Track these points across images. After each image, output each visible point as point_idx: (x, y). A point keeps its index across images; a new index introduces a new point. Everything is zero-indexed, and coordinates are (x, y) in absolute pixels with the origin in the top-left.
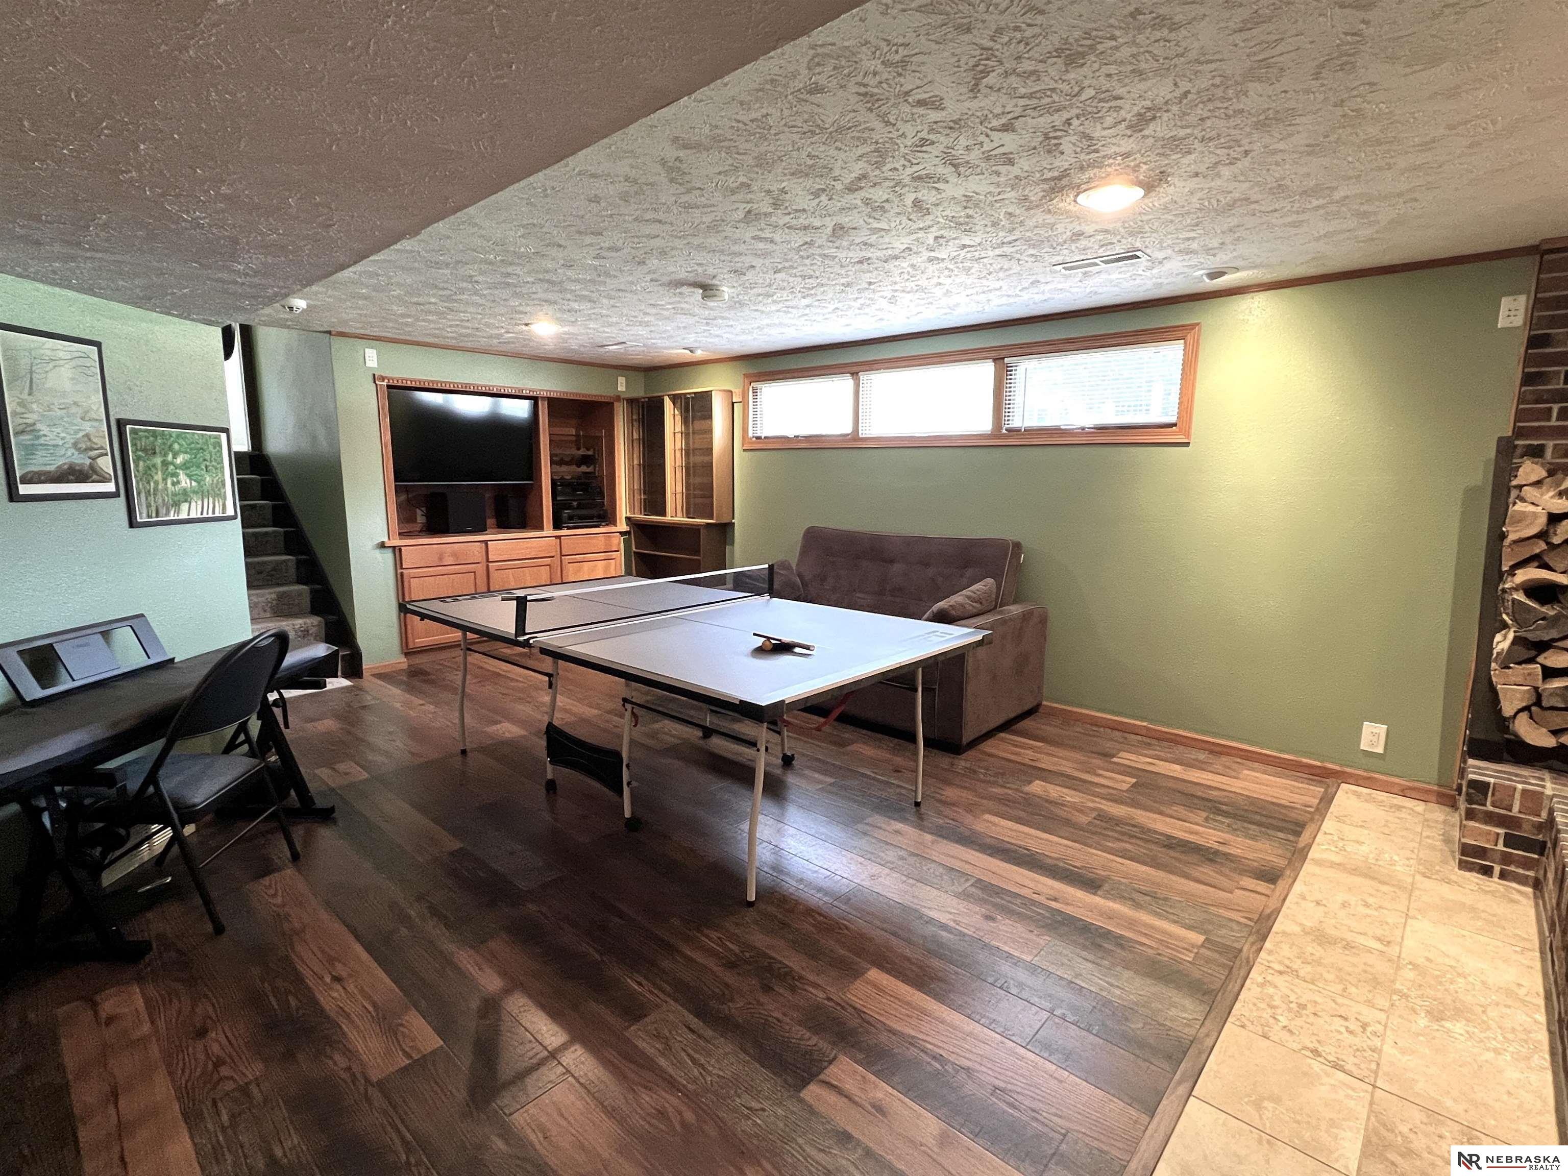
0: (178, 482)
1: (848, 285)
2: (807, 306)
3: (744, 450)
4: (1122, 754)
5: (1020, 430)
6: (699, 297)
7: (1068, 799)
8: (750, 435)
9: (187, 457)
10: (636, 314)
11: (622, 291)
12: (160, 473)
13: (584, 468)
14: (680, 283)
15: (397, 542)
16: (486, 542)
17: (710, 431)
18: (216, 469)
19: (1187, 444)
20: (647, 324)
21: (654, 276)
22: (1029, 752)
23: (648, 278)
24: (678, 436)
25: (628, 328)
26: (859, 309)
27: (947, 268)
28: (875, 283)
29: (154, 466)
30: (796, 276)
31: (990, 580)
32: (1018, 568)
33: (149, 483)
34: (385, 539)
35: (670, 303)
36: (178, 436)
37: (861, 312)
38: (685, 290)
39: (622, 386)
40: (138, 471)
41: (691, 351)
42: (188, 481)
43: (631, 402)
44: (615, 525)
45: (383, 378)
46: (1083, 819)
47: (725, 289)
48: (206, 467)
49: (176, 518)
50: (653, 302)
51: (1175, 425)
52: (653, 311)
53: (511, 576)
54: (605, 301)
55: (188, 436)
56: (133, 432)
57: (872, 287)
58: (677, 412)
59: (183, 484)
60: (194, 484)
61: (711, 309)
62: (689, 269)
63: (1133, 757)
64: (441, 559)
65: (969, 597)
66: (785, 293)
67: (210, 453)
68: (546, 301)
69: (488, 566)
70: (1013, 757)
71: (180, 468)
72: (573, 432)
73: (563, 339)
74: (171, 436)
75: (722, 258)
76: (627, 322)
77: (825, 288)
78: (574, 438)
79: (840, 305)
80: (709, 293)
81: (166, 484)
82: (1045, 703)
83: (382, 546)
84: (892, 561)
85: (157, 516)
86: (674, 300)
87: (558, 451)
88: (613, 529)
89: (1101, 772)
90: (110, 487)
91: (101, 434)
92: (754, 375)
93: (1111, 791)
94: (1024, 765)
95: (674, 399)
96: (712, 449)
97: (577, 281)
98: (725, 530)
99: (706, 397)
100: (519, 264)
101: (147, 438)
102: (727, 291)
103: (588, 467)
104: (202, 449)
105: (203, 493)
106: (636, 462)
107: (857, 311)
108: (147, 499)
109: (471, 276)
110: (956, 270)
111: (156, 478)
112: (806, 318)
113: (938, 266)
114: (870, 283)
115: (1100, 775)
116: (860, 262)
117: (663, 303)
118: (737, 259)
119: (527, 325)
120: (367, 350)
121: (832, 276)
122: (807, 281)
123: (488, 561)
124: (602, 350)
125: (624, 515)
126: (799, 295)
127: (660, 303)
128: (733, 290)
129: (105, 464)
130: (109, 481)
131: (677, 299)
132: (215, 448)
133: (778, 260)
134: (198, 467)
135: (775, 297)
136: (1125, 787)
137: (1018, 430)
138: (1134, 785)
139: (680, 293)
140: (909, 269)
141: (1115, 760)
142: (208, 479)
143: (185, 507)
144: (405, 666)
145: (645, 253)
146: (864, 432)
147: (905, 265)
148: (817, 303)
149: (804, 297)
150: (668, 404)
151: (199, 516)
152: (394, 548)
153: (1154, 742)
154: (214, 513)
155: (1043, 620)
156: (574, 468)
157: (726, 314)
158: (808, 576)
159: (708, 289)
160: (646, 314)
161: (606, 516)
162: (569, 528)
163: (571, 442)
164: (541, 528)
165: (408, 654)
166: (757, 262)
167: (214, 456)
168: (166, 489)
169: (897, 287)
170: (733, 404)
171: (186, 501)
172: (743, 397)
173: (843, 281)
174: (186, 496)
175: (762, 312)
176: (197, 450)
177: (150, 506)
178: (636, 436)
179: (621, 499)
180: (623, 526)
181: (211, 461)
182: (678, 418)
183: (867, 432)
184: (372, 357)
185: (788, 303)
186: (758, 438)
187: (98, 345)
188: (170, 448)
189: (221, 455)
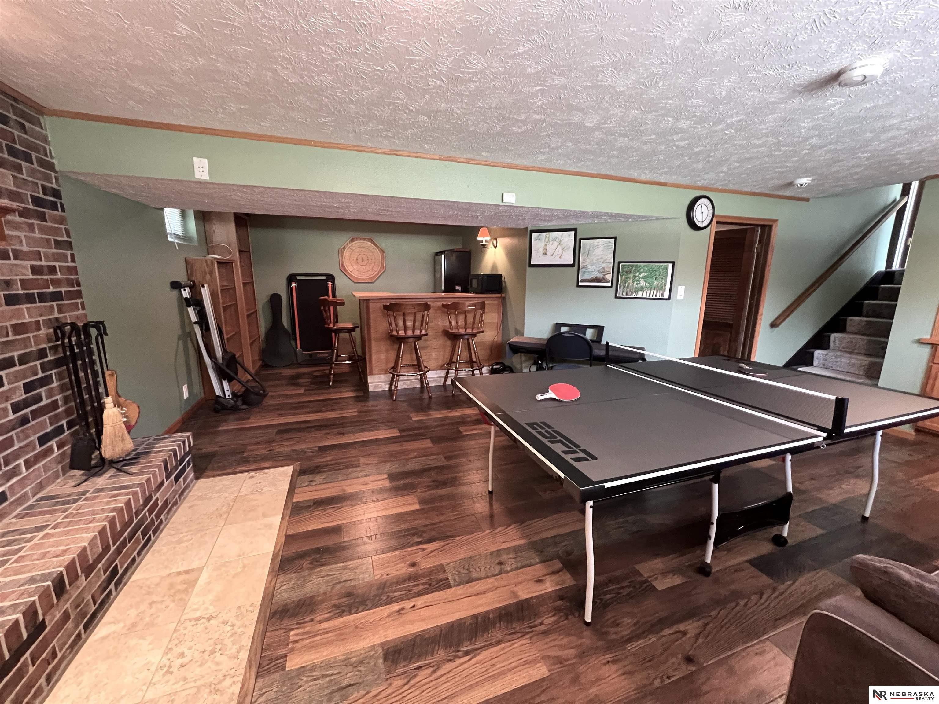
0: (639, 284)
9: (646, 274)
12: (631, 280)
15: (936, 341)
18: (662, 279)
29: (630, 277)
33: (626, 283)
34: (927, 337)
36: (644, 266)
40: (622, 279)
42: (644, 284)
49: (636, 296)
55: (650, 266)
56: (623, 265)
60: (647, 284)
67: (660, 272)
71: (641, 278)
74: (641, 266)
83: (922, 341)
85: (627, 295)
91: (610, 267)
101: (629, 267)
104: (656, 270)
105: (650, 288)
108: (624, 289)
111: (629, 282)
129: (609, 277)
130: (609, 282)
132: (664, 270)
142: (656, 283)
143: (641, 293)
151: (647, 297)
152: (932, 345)
154: (656, 296)
168: (633, 286)
176: (651, 271)
177: (625, 292)
181: (660, 275)
187: (615, 238)
188: (638, 271)
189: (667, 273)
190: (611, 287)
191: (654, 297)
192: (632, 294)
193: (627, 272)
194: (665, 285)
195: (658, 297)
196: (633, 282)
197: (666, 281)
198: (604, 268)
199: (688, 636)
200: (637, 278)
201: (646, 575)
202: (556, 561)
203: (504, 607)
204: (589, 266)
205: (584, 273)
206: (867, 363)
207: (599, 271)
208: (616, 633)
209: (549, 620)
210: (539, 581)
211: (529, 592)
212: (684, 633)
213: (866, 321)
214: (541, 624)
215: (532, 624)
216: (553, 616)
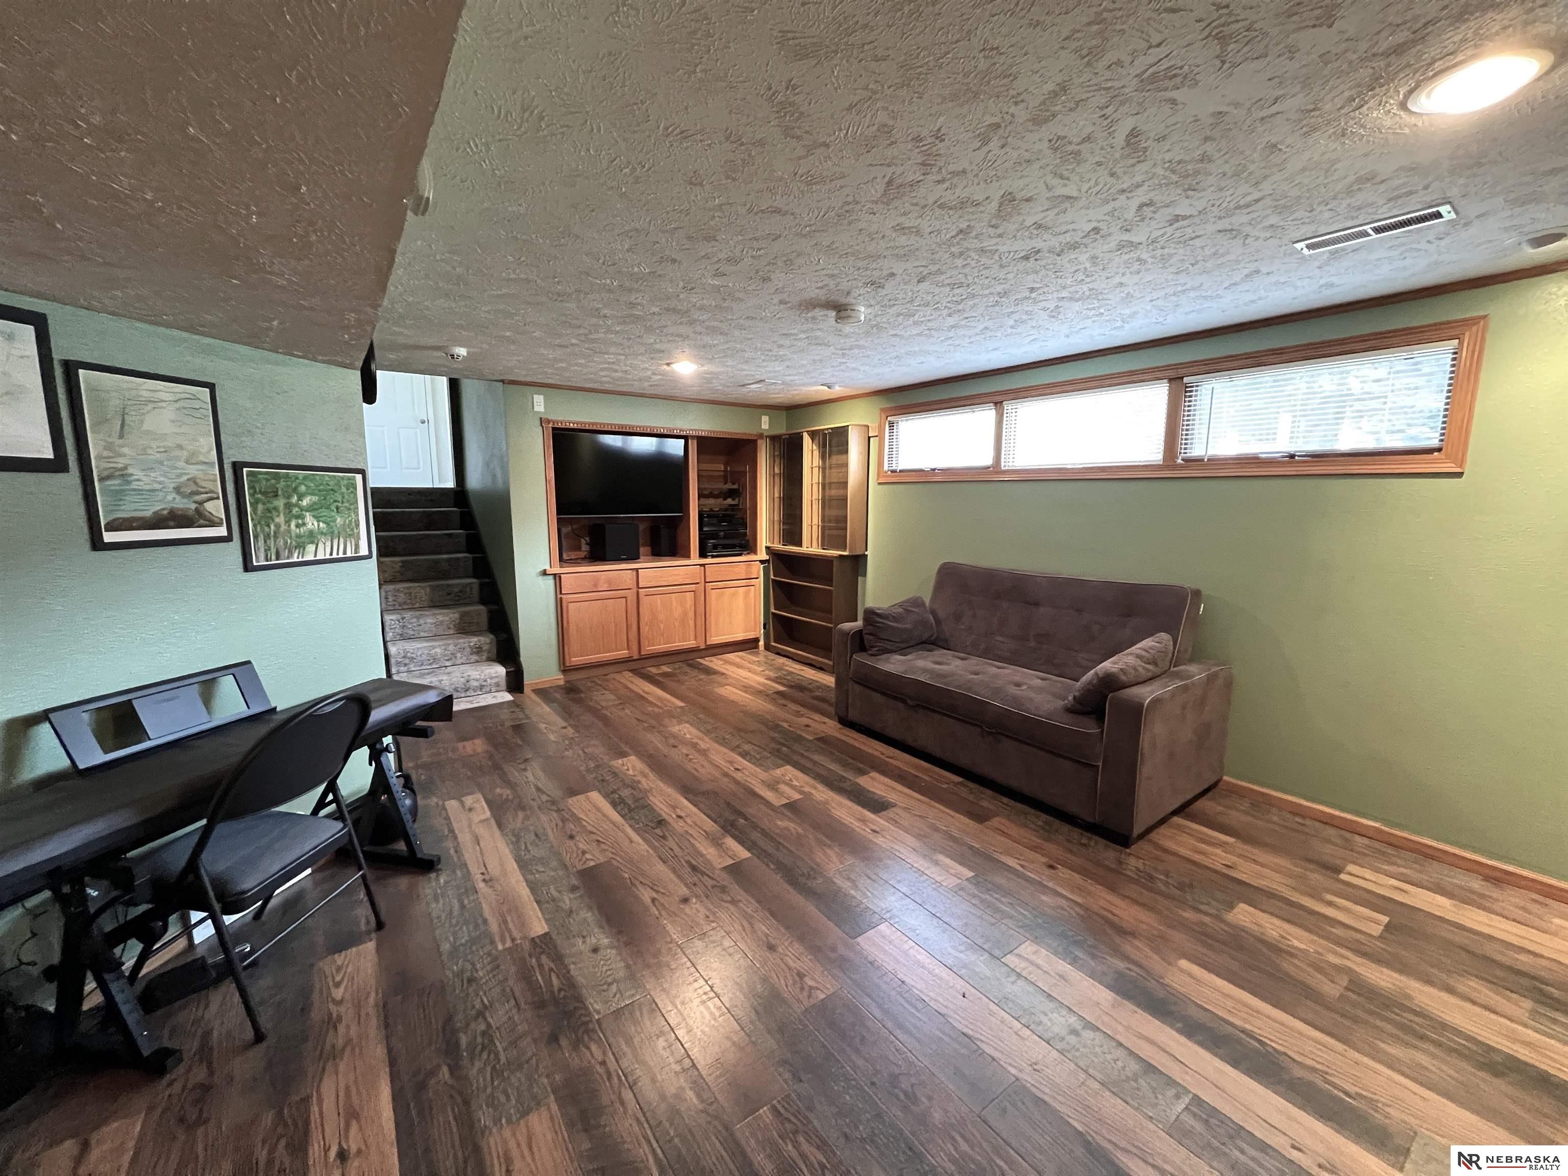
0: (304, 524)
1: (1005, 294)
2: (953, 327)
3: (879, 484)
4: (1351, 868)
5: (1203, 460)
6: (832, 321)
7: (1296, 943)
8: (886, 468)
9: (315, 499)
10: (768, 347)
11: (752, 318)
12: (282, 515)
13: (730, 501)
14: (811, 305)
15: (557, 570)
16: (637, 570)
17: (846, 465)
18: (349, 509)
19: (1462, 473)
20: (782, 359)
21: (784, 296)
22: (1219, 851)
23: (776, 301)
24: (816, 470)
25: (765, 364)
26: (1012, 327)
27: (1139, 260)
28: (1038, 288)
29: (276, 509)
30: (943, 286)
31: (1164, 636)
32: (1194, 620)
33: (269, 526)
34: (547, 567)
35: (804, 332)
36: (305, 478)
37: (1014, 331)
38: (818, 313)
39: (765, 423)
40: (255, 514)
41: (829, 387)
42: (316, 524)
43: (774, 439)
44: (755, 553)
45: (548, 421)
46: (1332, 990)
47: (862, 309)
48: (337, 508)
49: (300, 559)
50: (785, 332)
51: (1439, 450)
52: (787, 342)
53: (659, 602)
54: (736, 333)
55: (318, 478)
56: (250, 474)
57: (1033, 295)
58: (815, 447)
59: (310, 526)
60: (321, 525)
61: (846, 336)
62: (820, 284)
63: (1368, 874)
64: (595, 585)
65: (1139, 657)
66: (928, 310)
67: (342, 494)
68: (680, 336)
69: (638, 593)
70: (1197, 857)
71: (307, 511)
72: (722, 467)
73: (705, 378)
74: (297, 478)
75: (860, 264)
76: (763, 358)
77: (976, 301)
78: (722, 474)
79: (989, 324)
80: (843, 314)
81: (289, 526)
82: (1225, 778)
83: (544, 573)
84: (1036, 604)
85: (277, 559)
86: (805, 327)
87: (707, 486)
88: (752, 557)
89: (1329, 897)
90: (222, 531)
91: (212, 477)
92: (891, 409)
93: (1358, 936)
94: (1216, 872)
95: (813, 435)
96: (846, 483)
97: (702, 308)
98: (858, 562)
99: (841, 434)
100: (639, 291)
101: (267, 480)
102: (862, 312)
103: (733, 500)
104: (332, 490)
105: (331, 534)
106: (777, 495)
107: (1009, 330)
108: (265, 542)
109: (597, 309)
110: (1150, 260)
111: (277, 520)
112: (950, 342)
113: (1127, 256)
114: (1032, 290)
115: (1330, 904)
116: (1026, 258)
117: (795, 331)
118: (874, 266)
119: (668, 364)
120: (535, 396)
121: (987, 281)
122: (956, 291)
123: (638, 587)
124: (744, 390)
125: (764, 545)
126: (945, 312)
127: (793, 331)
128: (870, 310)
129: (216, 508)
130: (219, 524)
131: (810, 325)
132: (348, 489)
133: (924, 264)
134: (328, 508)
135: (916, 317)
136: (1376, 930)
137: (1198, 460)
138: (1388, 927)
139: (813, 318)
140: (1088, 265)
141: (1343, 876)
142: (339, 519)
143: (311, 548)
144: (562, 683)
145: (769, 264)
146: (1004, 466)
147: (1083, 258)
148: (963, 323)
149: (950, 315)
150: (807, 439)
151: (328, 557)
152: (555, 575)
153: (1390, 850)
154: (345, 553)
155: (1229, 684)
156: (720, 501)
157: (862, 342)
158: (942, 614)
159: (841, 310)
160: (780, 346)
161: (747, 545)
162: (713, 557)
163: (720, 476)
164: (688, 556)
165: (565, 670)
166: (898, 267)
167: (346, 497)
168: (289, 531)
169: (1064, 294)
170: (869, 438)
171: (312, 542)
172: (879, 432)
173: (999, 289)
174: (312, 537)
175: (901, 337)
177: (269, 549)
178: (777, 471)
179: (761, 529)
180: (763, 555)
181: (343, 502)
182: (816, 453)
183: (1010, 464)
184: (539, 403)
185: (930, 324)
186: (893, 471)
187: (211, 387)
188: (295, 490)
189: (356, 496)
192: (290, 554)
193: (263, 493)
197: (357, 515)
200: (295, 510)
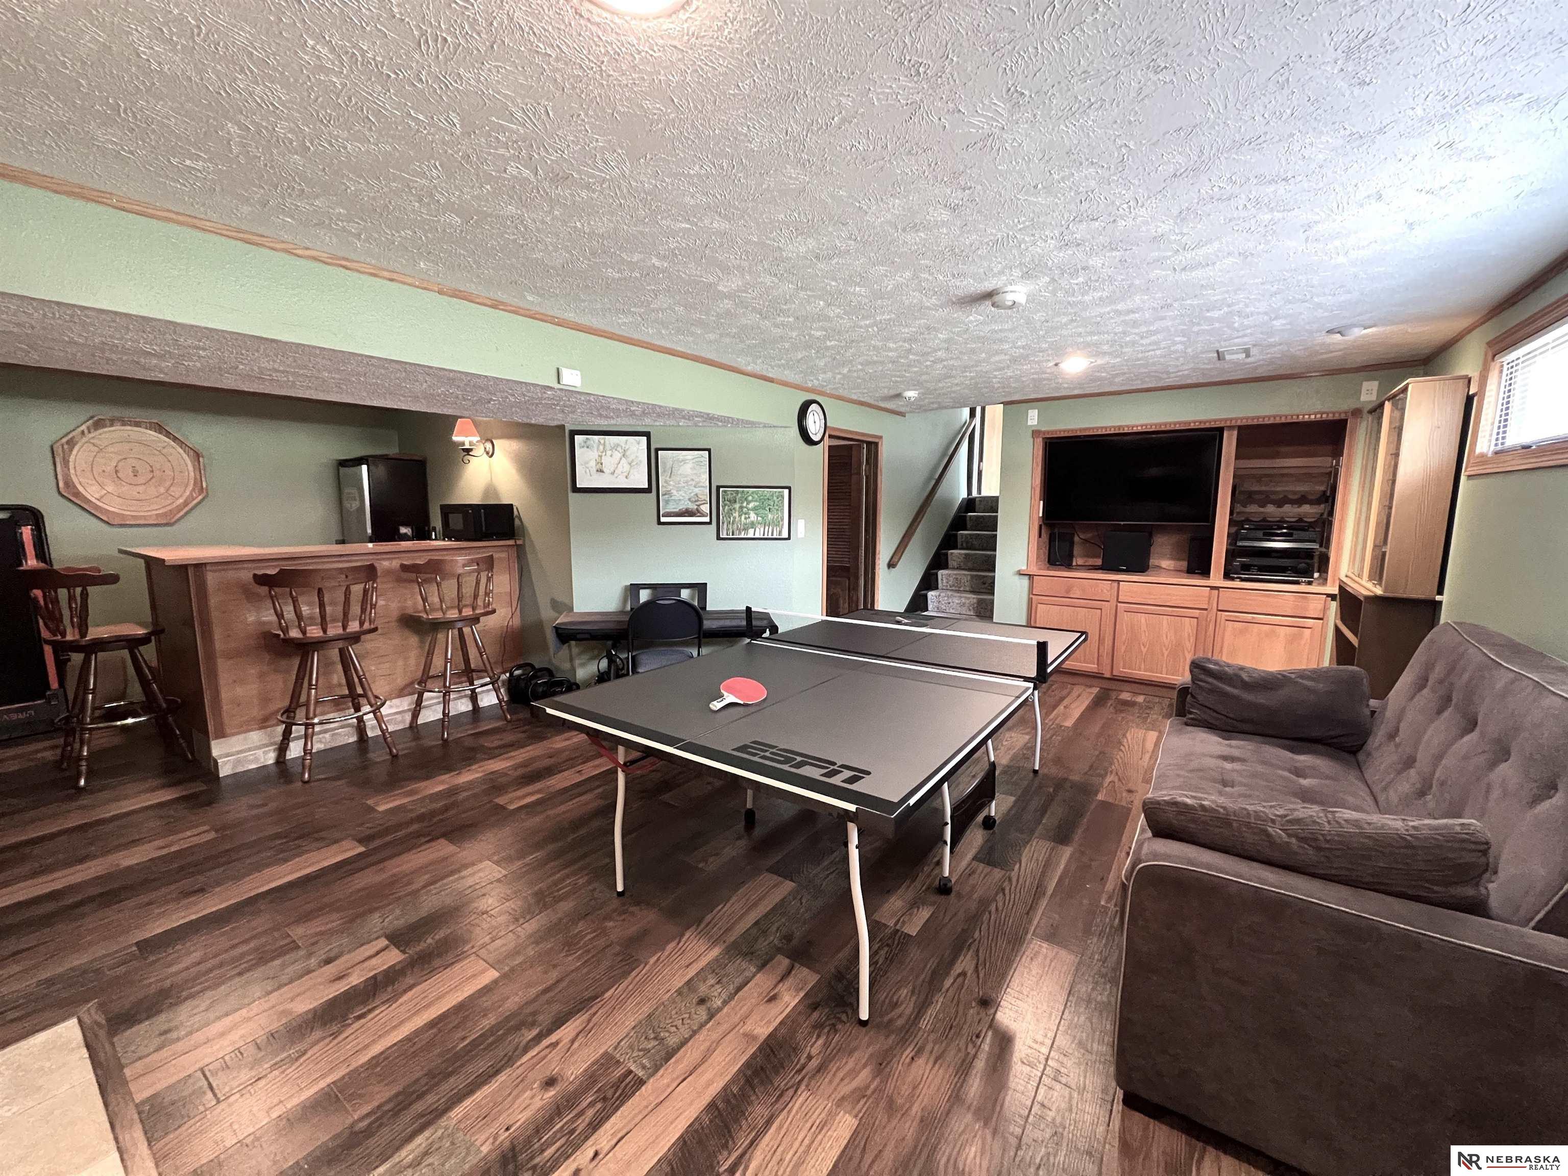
0: (749, 517)
3: (1468, 477)
8: (1483, 448)
9: (756, 504)
12: (738, 512)
15: (1033, 571)
16: (1118, 582)
18: (777, 510)
29: (735, 509)
33: (731, 517)
34: (1024, 567)
36: (751, 492)
39: (1369, 392)
40: (725, 511)
42: (756, 518)
44: (1321, 582)
45: (1040, 433)
48: (770, 509)
49: (745, 536)
55: (760, 492)
56: (723, 491)
59: (752, 519)
60: (759, 518)
64: (1068, 591)
67: (774, 501)
69: (1116, 607)
71: (751, 510)
74: (748, 493)
81: (741, 518)
83: (1020, 574)
85: (734, 535)
88: (1317, 588)
90: (707, 519)
91: (705, 493)
92: (1496, 341)
96: (1397, 479)
98: (1429, 611)
101: (734, 494)
104: (768, 499)
105: (764, 524)
108: (728, 526)
111: (735, 515)
120: (1029, 411)
123: (1117, 601)
125: (1342, 572)
129: (705, 508)
130: (707, 516)
132: (777, 498)
134: (764, 509)
142: (770, 516)
143: (751, 531)
151: (761, 536)
152: (1030, 576)
154: (772, 535)
159: (991, 297)
161: (1308, 571)
164: (1206, 575)
167: (776, 503)
168: (741, 521)
171: (753, 528)
172: (1480, 385)
174: (753, 525)
176: (763, 500)
177: (730, 530)
179: (1339, 549)
180: (1334, 587)
181: (773, 506)
184: (1033, 417)
186: (1496, 453)
187: (709, 450)
188: (746, 499)
189: (783, 502)
190: (710, 523)
191: (770, 536)
192: (740, 533)
193: (730, 501)
194: (782, 520)
195: (775, 536)
196: (740, 516)
197: (782, 513)
198: (696, 495)
199: (969, 974)
200: (745, 510)
201: (891, 923)
202: (779, 957)
203: (747, 1065)
204: (674, 492)
205: (667, 502)
206: (975, 601)
207: (689, 499)
208: (900, 1016)
209: (816, 1047)
210: (773, 999)
211: (769, 1022)
212: (963, 974)
213: (966, 555)
214: (810, 1058)
215: (798, 1066)
216: (818, 1037)
